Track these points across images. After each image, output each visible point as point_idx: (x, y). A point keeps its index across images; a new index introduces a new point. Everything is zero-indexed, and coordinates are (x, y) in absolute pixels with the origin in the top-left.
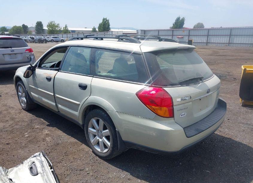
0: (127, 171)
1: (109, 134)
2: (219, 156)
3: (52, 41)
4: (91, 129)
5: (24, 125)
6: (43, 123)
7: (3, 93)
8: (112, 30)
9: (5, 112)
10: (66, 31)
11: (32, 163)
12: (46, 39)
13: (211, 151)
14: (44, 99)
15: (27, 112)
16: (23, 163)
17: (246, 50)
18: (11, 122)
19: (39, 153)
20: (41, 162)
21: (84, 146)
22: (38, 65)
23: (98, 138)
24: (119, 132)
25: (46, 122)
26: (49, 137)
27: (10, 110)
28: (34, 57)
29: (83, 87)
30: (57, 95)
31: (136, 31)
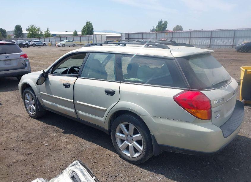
0: (162, 174)
1: (141, 138)
2: (241, 154)
3: (34, 45)
4: (118, 134)
5: (39, 134)
6: (57, 131)
7: (3, 101)
8: (95, 33)
9: (13, 121)
10: (48, 35)
11: (72, 172)
12: (28, 43)
13: (232, 149)
14: (59, 106)
15: (36, 120)
16: (62, 173)
17: (227, 51)
18: (24, 132)
19: (76, 161)
20: (81, 171)
21: (109, 152)
22: (50, 71)
23: (127, 143)
24: (154, 136)
25: (60, 129)
26: (71, 145)
27: (17, 119)
28: (29, 62)
29: (111, 93)
30: (78, 102)
31: (120, 34)
